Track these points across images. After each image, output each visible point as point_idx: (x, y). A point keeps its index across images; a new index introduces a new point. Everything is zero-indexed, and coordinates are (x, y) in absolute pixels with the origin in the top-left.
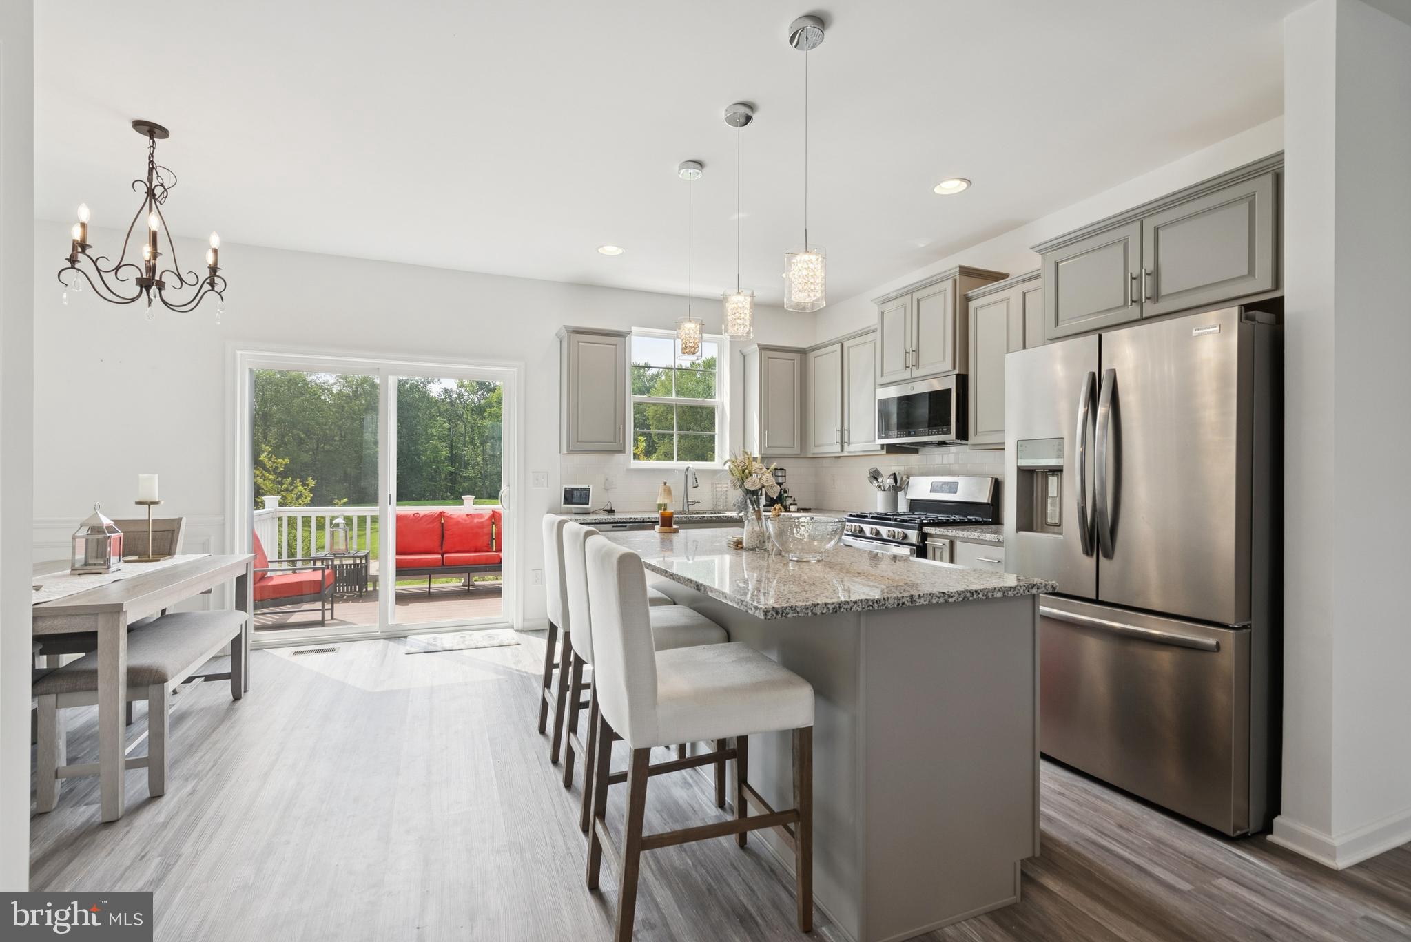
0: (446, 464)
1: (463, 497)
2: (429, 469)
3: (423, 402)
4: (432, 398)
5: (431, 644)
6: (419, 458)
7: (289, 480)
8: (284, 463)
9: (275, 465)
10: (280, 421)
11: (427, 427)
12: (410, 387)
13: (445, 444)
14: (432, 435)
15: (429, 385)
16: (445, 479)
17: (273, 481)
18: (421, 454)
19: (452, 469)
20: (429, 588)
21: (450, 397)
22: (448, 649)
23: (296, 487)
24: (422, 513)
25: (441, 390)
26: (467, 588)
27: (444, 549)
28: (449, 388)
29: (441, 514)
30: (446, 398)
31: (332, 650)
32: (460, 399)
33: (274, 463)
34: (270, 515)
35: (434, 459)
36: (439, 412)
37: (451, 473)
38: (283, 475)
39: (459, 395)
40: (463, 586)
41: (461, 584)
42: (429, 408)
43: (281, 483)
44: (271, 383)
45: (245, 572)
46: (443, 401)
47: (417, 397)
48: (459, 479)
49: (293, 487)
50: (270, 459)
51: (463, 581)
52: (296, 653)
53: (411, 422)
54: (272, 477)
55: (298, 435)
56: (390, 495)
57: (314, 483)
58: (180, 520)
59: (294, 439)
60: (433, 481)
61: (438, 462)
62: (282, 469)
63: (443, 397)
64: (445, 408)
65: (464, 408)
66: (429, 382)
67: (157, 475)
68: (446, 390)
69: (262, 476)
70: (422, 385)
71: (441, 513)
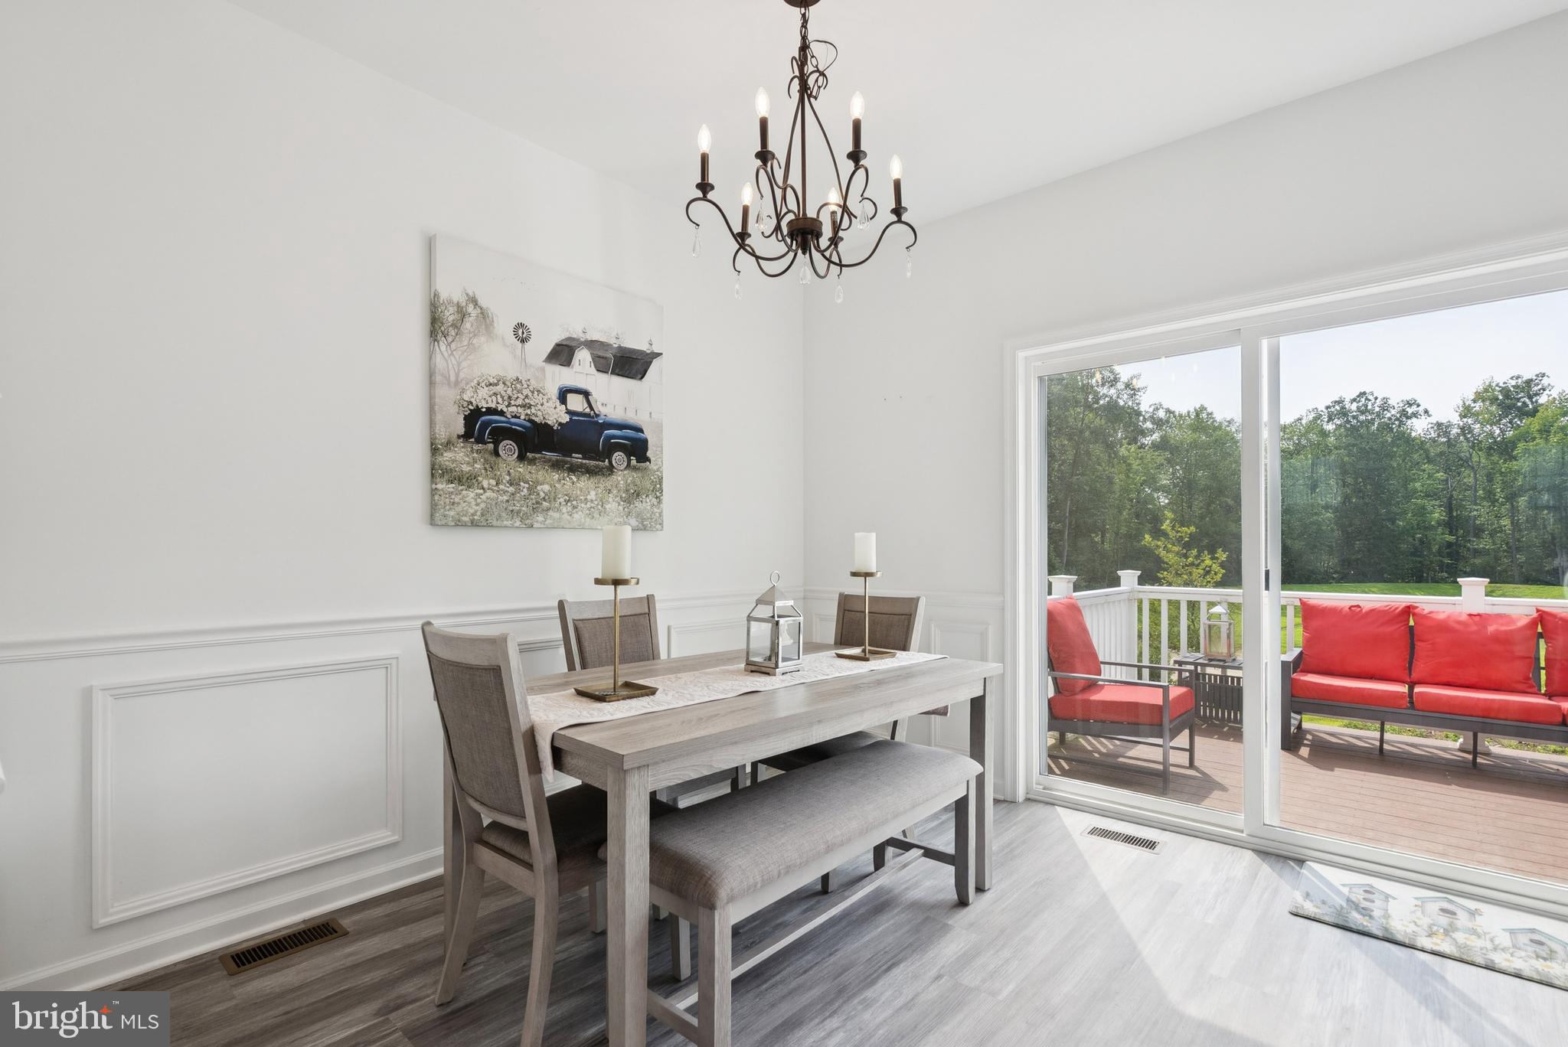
0: (1440, 530)
1: (1458, 580)
2: (1411, 539)
3: (1398, 446)
4: (1414, 439)
5: (1356, 906)
6: (1393, 523)
7: (1195, 552)
8: (1189, 532)
9: (1179, 534)
10: (1207, 488)
11: (1407, 480)
12: (1378, 429)
13: (1437, 503)
14: (1415, 491)
15: (1409, 421)
16: (1440, 552)
17: (1177, 553)
18: (1396, 519)
19: (1452, 538)
20: (1382, 740)
21: (1447, 434)
22: (1400, 938)
23: (1203, 561)
24: (1367, 606)
25: (1430, 426)
26: (1470, 757)
27: (1414, 675)
28: (1444, 421)
29: (1408, 610)
30: (1439, 436)
31: (1150, 845)
32: (1464, 435)
33: (1178, 532)
34: (1125, 596)
35: (1418, 525)
36: (1427, 457)
37: (1449, 545)
38: (1187, 546)
39: (1463, 429)
40: (1461, 750)
41: (1457, 745)
42: (1407, 454)
43: (1186, 556)
44: (1196, 446)
45: (982, 694)
46: (1434, 441)
47: (1390, 440)
48: (1463, 552)
49: (1199, 561)
50: (1173, 527)
51: (1461, 740)
52: (1096, 831)
53: (1379, 476)
54: (1176, 549)
55: (1226, 502)
56: (1267, 573)
57: (1225, 556)
58: (918, 599)
59: (1221, 507)
60: (1419, 556)
61: (1426, 528)
62: (1187, 539)
63: (1433, 435)
64: (1439, 450)
65: (1473, 447)
66: (1409, 418)
67: (874, 535)
68: (1439, 425)
69: (1164, 547)
70: (1396, 422)
71: (1408, 607)
